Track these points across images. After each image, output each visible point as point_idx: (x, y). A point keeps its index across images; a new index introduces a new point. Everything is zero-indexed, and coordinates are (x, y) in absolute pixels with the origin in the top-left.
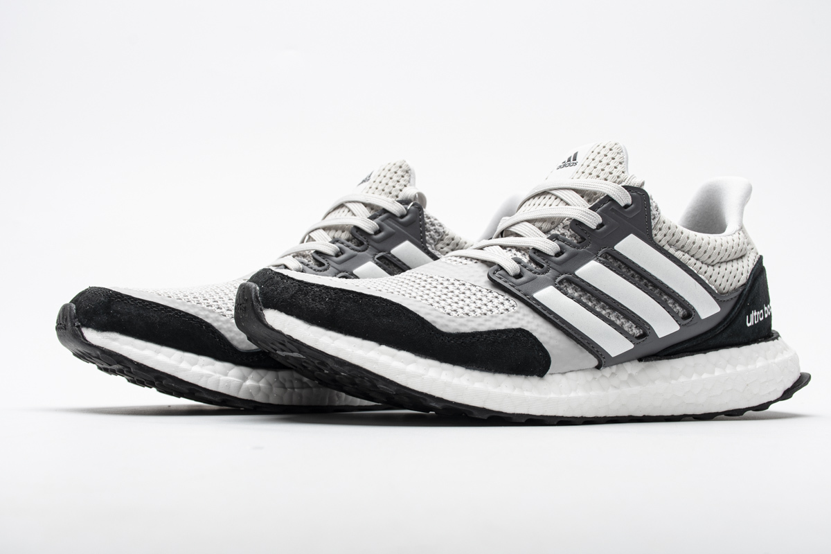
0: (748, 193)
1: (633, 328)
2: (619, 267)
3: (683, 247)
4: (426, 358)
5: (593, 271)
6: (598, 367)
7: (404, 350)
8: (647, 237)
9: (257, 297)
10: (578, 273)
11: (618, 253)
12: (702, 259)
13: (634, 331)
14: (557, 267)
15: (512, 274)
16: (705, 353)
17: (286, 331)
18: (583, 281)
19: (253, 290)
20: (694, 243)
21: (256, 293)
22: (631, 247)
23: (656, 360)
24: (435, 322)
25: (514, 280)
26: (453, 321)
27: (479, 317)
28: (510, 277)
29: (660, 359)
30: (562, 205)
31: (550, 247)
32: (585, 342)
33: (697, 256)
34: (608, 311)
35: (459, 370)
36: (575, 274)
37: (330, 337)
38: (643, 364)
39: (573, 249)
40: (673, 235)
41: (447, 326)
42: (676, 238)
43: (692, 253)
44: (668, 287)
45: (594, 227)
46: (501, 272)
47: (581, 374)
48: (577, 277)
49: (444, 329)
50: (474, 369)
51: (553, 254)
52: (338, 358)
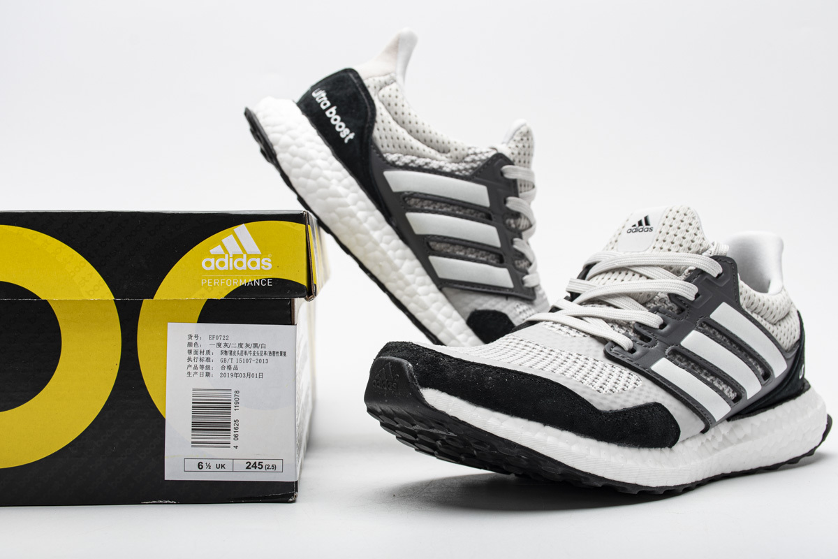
0: (782, 247)
1: (731, 393)
2: (714, 333)
3: (756, 309)
4: (585, 437)
5: (695, 341)
6: (704, 432)
7: (567, 430)
8: (736, 305)
9: (411, 374)
10: (683, 343)
11: (713, 321)
12: (769, 319)
13: (731, 395)
14: (664, 339)
15: (627, 349)
16: (774, 408)
17: (451, 412)
18: (689, 351)
19: (406, 368)
20: (764, 305)
21: (410, 371)
22: (724, 314)
23: (740, 418)
24: (591, 400)
25: (630, 355)
26: (605, 399)
27: (622, 393)
28: (625, 353)
29: (743, 418)
30: (643, 280)
31: (654, 320)
32: (700, 410)
33: (765, 317)
34: (712, 378)
35: (613, 448)
36: (680, 345)
37: (498, 419)
38: (731, 424)
39: (674, 320)
40: (749, 298)
41: (601, 404)
42: (751, 301)
43: (762, 314)
44: (755, 352)
45: (692, 298)
46: (616, 348)
47: (693, 441)
48: (683, 348)
49: (599, 408)
50: (624, 446)
51: (657, 327)
52: (508, 440)
